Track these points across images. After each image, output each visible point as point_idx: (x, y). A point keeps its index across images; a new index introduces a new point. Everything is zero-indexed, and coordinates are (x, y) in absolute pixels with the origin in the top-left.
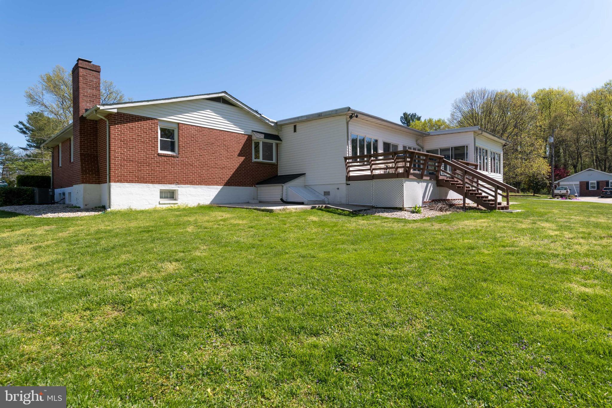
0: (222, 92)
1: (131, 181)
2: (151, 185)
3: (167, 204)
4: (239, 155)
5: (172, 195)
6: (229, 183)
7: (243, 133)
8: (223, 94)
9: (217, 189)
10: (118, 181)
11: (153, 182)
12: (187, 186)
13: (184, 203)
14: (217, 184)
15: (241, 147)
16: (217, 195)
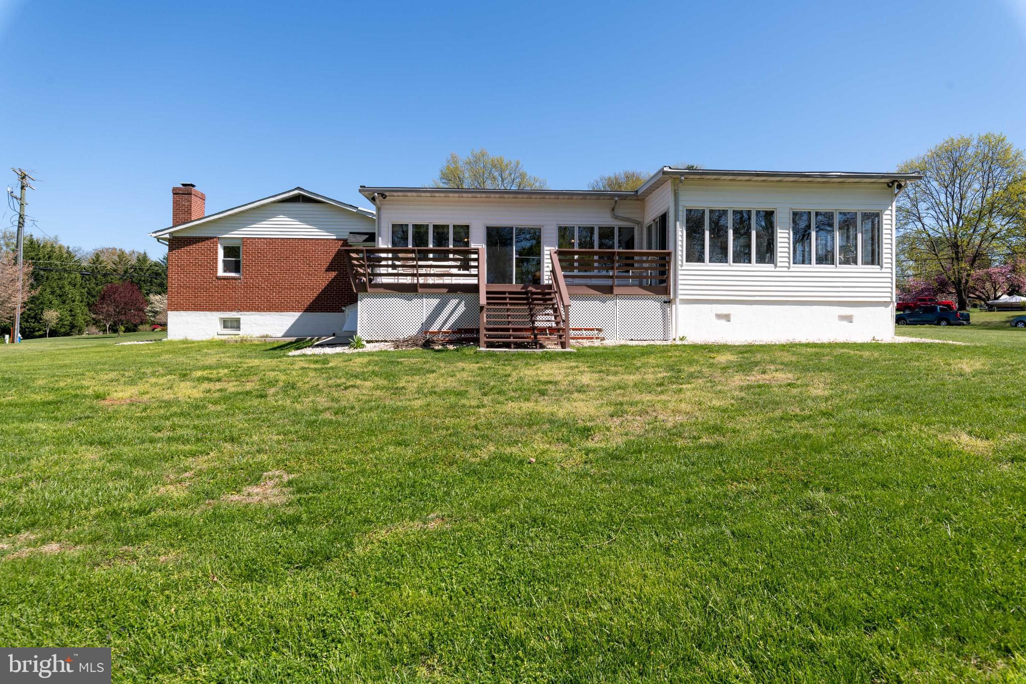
0: (296, 189)
1: (188, 309)
2: (208, 313)
3: (229, 334)
4: (328, 270)
5: (235, 324)
6: (310, 309)
7: (335, 237)
8: (296, 192)
9: (294, 316)
10: (174, 310)
11: (210, 310)
12: (251, 313)
13: (248, 333)
14: (292, 309)
15: (331, 258)
16: (294, 324)
